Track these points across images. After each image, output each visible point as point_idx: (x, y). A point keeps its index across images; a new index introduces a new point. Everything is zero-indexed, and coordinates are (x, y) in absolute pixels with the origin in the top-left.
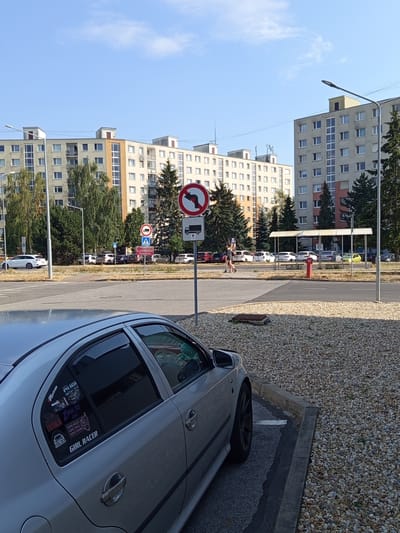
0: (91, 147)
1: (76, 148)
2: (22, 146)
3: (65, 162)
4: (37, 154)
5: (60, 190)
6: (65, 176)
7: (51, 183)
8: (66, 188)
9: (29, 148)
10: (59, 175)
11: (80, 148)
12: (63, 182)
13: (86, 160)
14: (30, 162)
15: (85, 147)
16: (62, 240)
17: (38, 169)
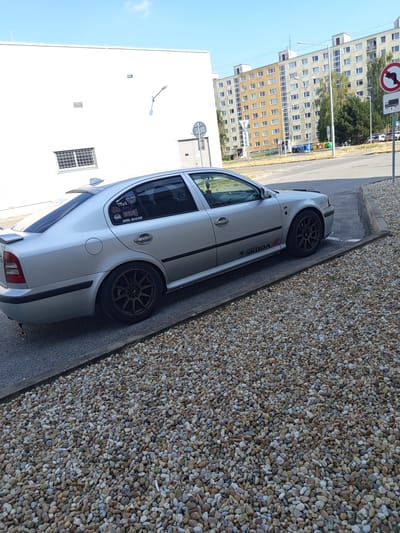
0: (389, 37)
1: (375, 43)
2: (331, 52)
3: (365, 58)
4: (343, 55)
5: (361, 83)
6: (365, 70)
7: (353, 79)
8: (365, 81)
9: (337, 53)
10: (360, 70)
11: (379, 41)
12: (363, 76)
13: (383, 51)
14: (337, 64)
15: (383, 39)
16: (355, 125)
17: (343, 68)
